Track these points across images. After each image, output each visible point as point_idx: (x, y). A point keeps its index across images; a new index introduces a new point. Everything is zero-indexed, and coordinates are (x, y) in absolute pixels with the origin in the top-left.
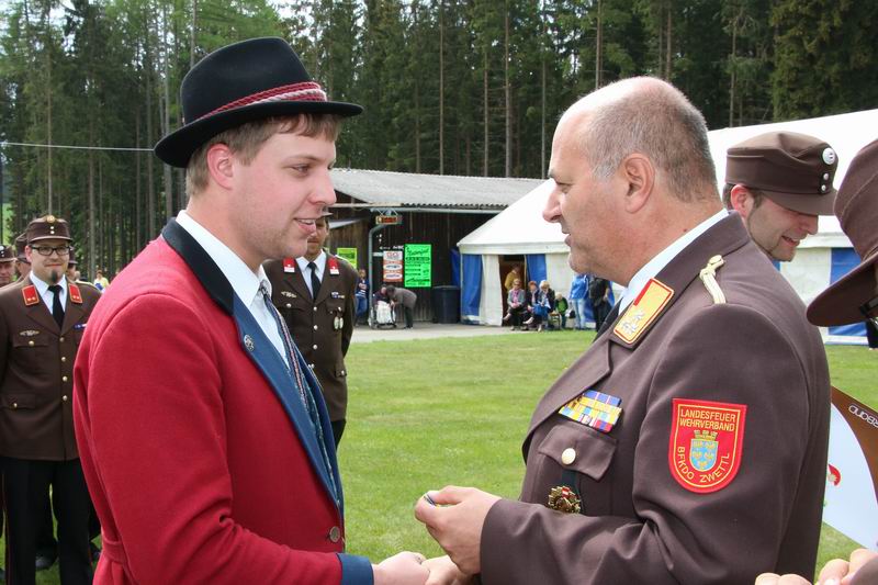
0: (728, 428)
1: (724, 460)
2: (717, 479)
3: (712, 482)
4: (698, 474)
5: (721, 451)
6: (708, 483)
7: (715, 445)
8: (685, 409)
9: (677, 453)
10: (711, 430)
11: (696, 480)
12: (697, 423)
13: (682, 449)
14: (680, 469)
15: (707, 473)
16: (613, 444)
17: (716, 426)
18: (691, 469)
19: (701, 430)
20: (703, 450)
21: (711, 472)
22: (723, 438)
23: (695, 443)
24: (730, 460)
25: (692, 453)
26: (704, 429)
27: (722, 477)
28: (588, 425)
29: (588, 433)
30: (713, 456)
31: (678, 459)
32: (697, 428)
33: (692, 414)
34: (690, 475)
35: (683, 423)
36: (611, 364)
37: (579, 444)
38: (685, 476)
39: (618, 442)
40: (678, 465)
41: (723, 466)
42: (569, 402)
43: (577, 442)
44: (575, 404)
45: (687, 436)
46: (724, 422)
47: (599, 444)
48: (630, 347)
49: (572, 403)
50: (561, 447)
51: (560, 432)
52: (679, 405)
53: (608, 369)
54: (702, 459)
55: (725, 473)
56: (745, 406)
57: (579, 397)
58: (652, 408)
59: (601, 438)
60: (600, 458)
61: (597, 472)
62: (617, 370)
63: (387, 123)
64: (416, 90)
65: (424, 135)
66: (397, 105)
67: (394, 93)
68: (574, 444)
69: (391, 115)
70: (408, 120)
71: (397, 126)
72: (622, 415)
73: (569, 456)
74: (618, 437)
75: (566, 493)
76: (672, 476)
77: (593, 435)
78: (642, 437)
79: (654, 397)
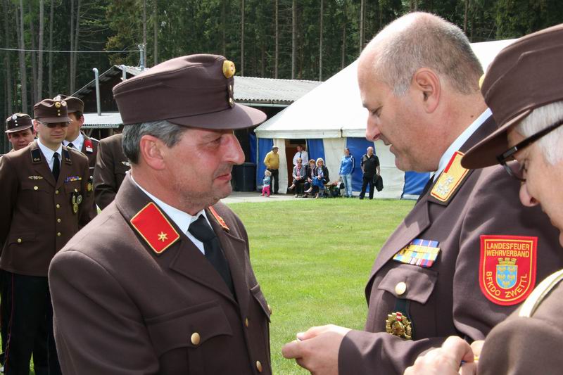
0: (524, 255)
1: (523, 279)
2: (518, 294)
3: (515, 296)
4: (503, 291)
5: (520, 273)
6: (512, 297)
7: (515, 268)
8: (490, 243)
9: (486, 276)
10: (511, 257)
11: (503, 296)
12: (500, 253)
13: (490, 273)
14: (489, 289)
15: (510, 290)
16: (434, 276)
17: (515, 254)
18: (498, 288)
19: (504, 258)
20: (506, 273)
21: (513, 289)
22: (522, 263)
23: (499, 268)
24: (527, 279)
25: (498, 276)
26: (506, 256)
27: (522, 292)
28: (415, 265)
29: (415, 270)
30: (515, 277)
31: (487, 281)
32: (500, 257)
33: (496, 246)
34: (498, 293)
35: (489, 253)
36: (431, 219)
37: (408, 279)
38: (493, 294)
39: (438, 274)
40: (487, 286)
41: (523, 284)
42: (400, 251)
43: (407, 277)
44: (405, 251)
45: (493, 263)
46: (521, 251)
47: (424, 276)
48: (445, 204)
49: (403, 250)
50: (394, 283)
51: (394, 273)
52: (485, 240)
53: (428, 223)
54: (505, 280)
55: (524, 289)
56: (536, 238)
57: (408, 246)
58: (464, 245)
59: (426, 273)
60: (425, 287)
61: (423, 298)
62: (435, 222)
63: (200, 35)
64: (224, 9)
65: (228, 45)
66: (208, 21)
67: (207, 11)
68: (405, 280)
69: (203, 28)
70: (217, 32)
71: (208, 38)
72: (440, 253)
73: (400, 288)
74: (438, 271)
75: (400, 318)
76: (484, 295)
77: (419, 271)
78: (457, 270)
79: (465, 237)
